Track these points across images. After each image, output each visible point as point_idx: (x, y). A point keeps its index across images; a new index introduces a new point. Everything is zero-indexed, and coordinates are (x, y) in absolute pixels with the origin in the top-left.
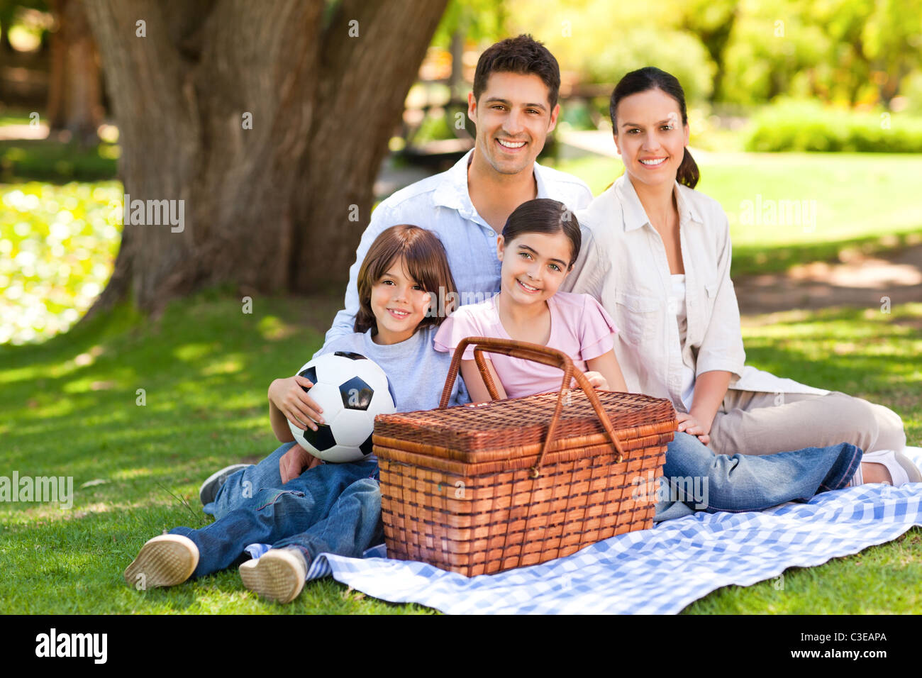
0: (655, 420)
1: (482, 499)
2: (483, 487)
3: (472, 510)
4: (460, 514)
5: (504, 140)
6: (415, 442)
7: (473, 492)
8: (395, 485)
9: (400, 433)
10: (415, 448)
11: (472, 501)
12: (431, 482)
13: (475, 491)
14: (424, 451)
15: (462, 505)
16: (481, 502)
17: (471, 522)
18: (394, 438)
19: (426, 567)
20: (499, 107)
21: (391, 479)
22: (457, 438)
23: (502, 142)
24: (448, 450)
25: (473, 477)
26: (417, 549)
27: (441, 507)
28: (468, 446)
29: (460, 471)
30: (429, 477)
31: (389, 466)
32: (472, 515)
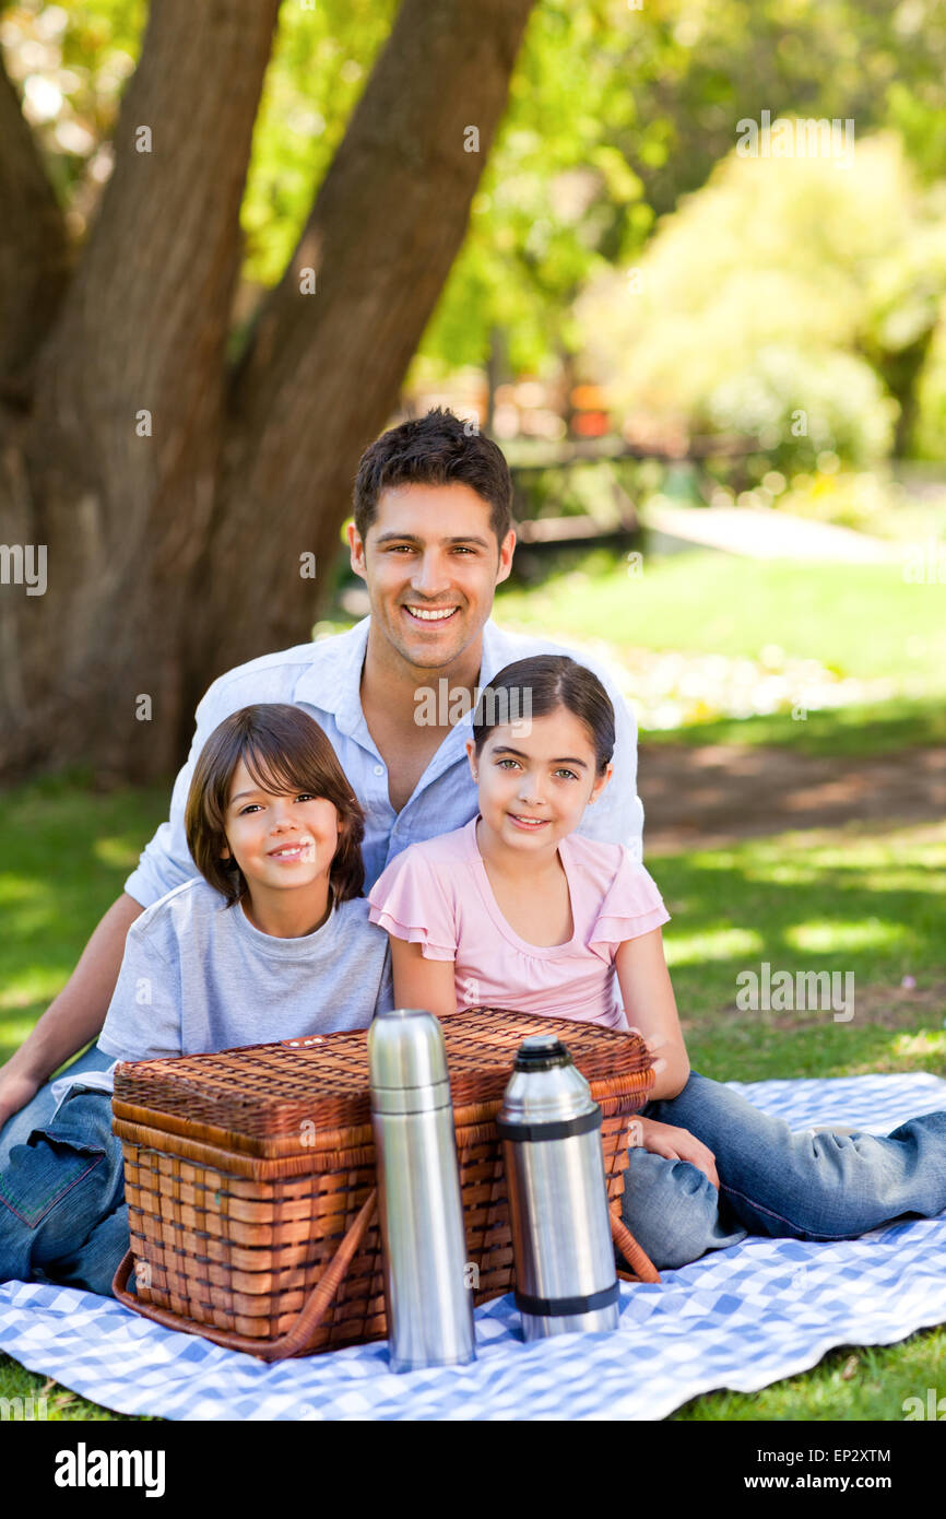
0: (611, 1072)
1: (291, 1221)
2: (291, 1199)
3: (273, 1239)
4: (252, 1248)
5: (417, 608)
6: (178, 1115)
7: (274, 1210)
8: (148, 1190)
9: (154, 1099)
10: (179, 1125)
11: (273, 1224)
12: (206, 1188)
13: (277, 1207)
14: (191, 1132)
15: (254, 1231)
16: (288, 1225)
17: (273, 1260)
18: (145, 1106)
19: (193, 1345)
20: (401, 549)
21: (142, 1177)
22: (243, 1113)
23: (414, 611)
24: (229, 1133)
25: (271, 1182)
26: (185, 1303)
27: (219, 1233)
28: (261, 1128)
29: (248, 1170)
30: (200, 1180)
31: (138, 1155)
32: (273, 1248)
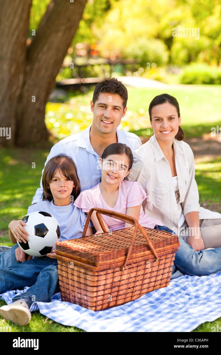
0: (171, 243)
1: (101, 280)
2: (102, 275)
3: (97, 284)
4: (92, 286)
5: (105, 120)
6: (73, 255)
7: (98, 278)
8: (64, 271)
9: (67, 251)
10: (73, 257)
11: (97, 281)
12: (80, 272)
13: (98, 277)
14: (77, 259)
15: (93, 283)
16: (101, 281)
17: (97, 289)
18: (64, 252)
19: (78, 307)
20: (102, 107)
21: (63, 268)
22: (91, 256)
24: (87, 260)
25: (97, 272)
26: (74, 298)
27: (84, 282)
28: (95, 259)
29: (92, 269)
30: (79, 270)
31: (62, 263)
32: (97, 286)
